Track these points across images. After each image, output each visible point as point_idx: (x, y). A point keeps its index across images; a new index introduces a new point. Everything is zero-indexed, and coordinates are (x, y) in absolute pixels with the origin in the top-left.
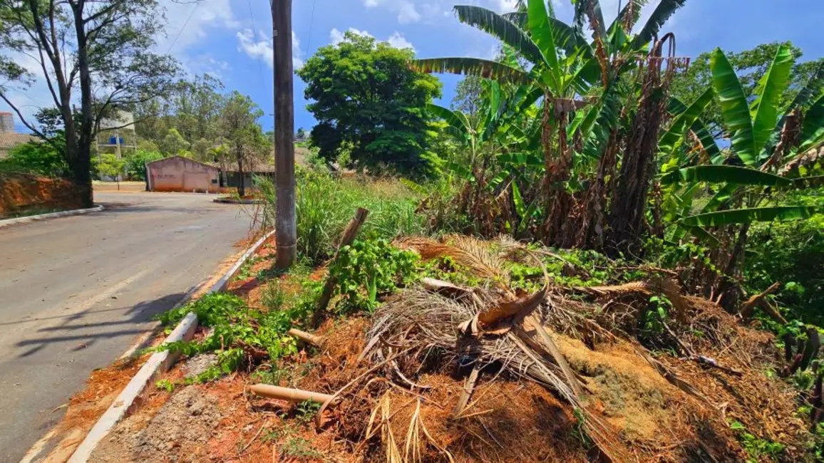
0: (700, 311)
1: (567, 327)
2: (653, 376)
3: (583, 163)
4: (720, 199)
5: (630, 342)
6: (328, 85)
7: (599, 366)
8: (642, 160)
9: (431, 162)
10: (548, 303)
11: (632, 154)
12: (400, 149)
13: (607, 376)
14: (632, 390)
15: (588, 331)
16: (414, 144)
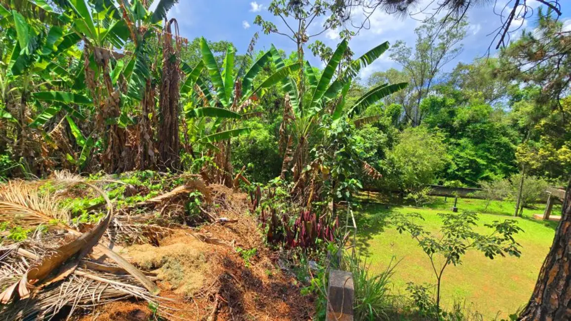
0: (217, 192)
1: (135, 238)
2: (198, 246)
3: (128, 103)
4: (217, 126)
5: (182, 228)
7: (164, 257)
8: (171, 103)
10: (115, 225)
11: (164, 98)
13: (170, 262)
14: (187, 262)
15: (152, 233)
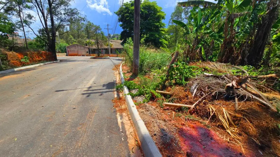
6: (127, 16)
7: (274, 97)
8: (265, 34)
9: (163, 42)
12: (153, 38)
16: (157, 36)
